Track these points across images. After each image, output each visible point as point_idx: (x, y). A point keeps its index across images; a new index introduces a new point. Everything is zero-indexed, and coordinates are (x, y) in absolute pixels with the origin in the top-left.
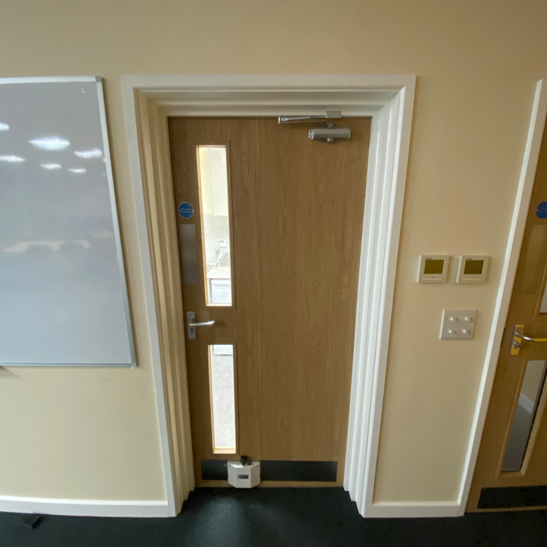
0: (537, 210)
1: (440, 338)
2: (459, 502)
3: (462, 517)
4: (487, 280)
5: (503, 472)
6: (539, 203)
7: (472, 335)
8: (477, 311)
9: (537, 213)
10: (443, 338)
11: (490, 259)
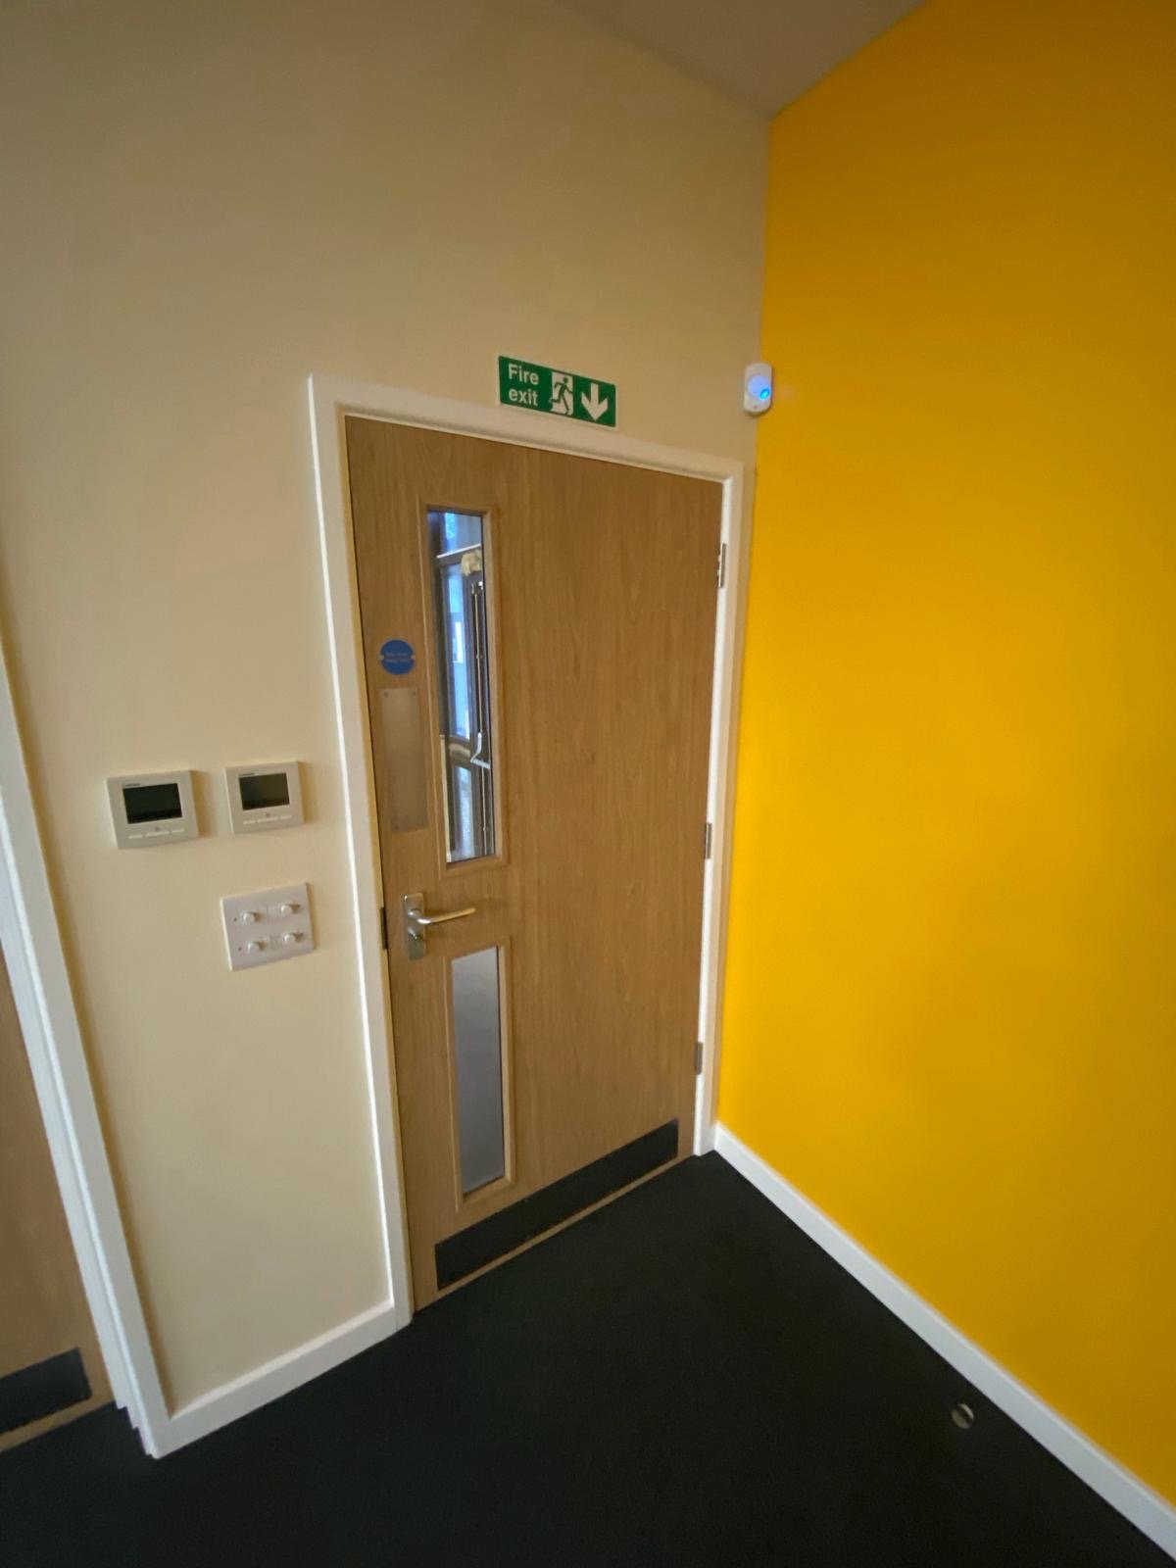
0: (382, 658)
1: (231, 968)
2: (391, 1301)
3: (411, 1325)
4: (308, 815)
5: (466, 1195)
6: (384, 643)
7: (309, 939)
8: (309, 887)
9: (383, 663)
10: (236, 968)
11: (302, 767)
